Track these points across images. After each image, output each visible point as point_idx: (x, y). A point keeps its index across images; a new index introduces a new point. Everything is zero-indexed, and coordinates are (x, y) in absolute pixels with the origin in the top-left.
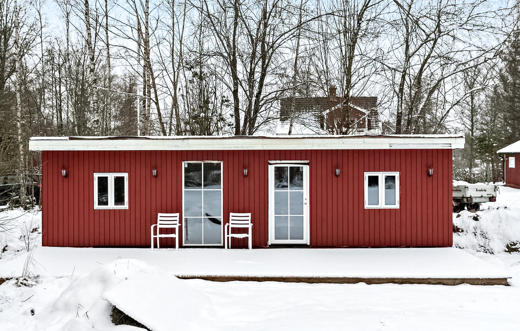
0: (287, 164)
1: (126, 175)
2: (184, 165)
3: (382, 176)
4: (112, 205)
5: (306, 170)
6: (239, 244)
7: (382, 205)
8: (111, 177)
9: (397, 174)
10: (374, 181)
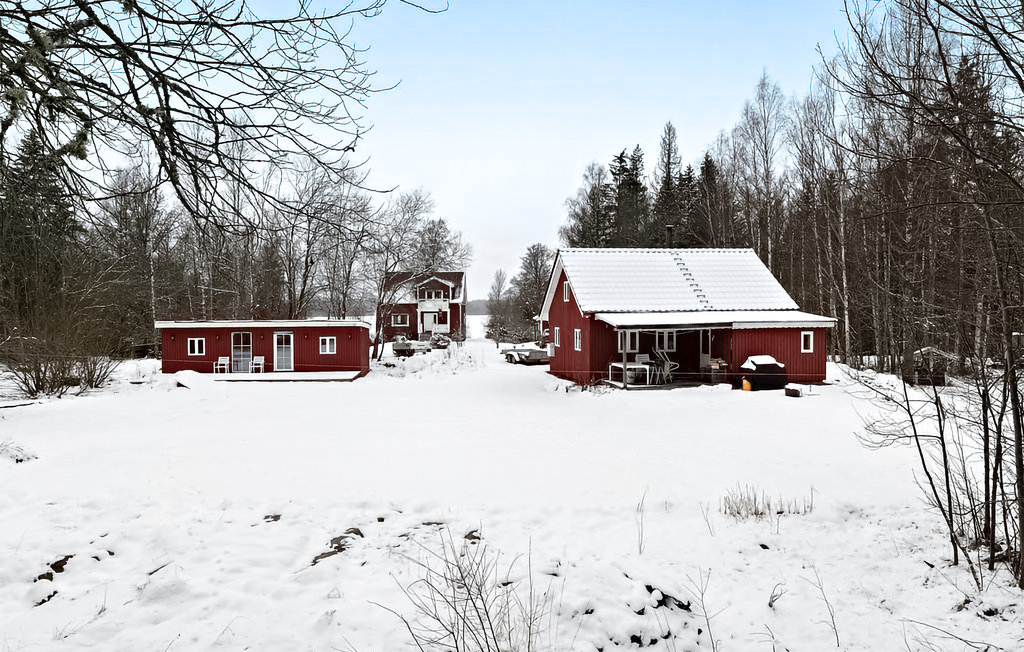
0: (283, 333)
1: (204, 339)
2: (232, 334)
3: (328, 339)
4: (197, 353)
5: (292, 336)
6: (257, 370)
7: (328, 352)
8: (196, 340)
9: (335, 338)
10: (324, 342)
